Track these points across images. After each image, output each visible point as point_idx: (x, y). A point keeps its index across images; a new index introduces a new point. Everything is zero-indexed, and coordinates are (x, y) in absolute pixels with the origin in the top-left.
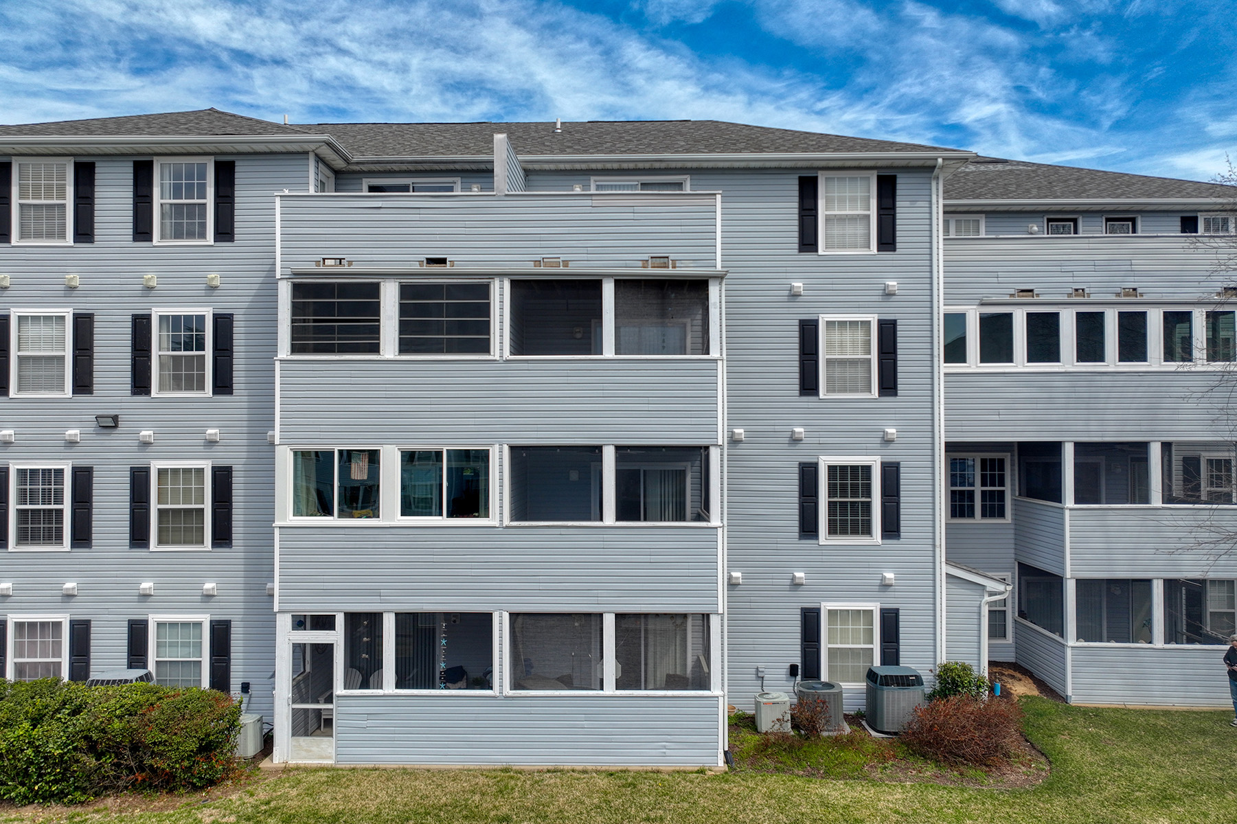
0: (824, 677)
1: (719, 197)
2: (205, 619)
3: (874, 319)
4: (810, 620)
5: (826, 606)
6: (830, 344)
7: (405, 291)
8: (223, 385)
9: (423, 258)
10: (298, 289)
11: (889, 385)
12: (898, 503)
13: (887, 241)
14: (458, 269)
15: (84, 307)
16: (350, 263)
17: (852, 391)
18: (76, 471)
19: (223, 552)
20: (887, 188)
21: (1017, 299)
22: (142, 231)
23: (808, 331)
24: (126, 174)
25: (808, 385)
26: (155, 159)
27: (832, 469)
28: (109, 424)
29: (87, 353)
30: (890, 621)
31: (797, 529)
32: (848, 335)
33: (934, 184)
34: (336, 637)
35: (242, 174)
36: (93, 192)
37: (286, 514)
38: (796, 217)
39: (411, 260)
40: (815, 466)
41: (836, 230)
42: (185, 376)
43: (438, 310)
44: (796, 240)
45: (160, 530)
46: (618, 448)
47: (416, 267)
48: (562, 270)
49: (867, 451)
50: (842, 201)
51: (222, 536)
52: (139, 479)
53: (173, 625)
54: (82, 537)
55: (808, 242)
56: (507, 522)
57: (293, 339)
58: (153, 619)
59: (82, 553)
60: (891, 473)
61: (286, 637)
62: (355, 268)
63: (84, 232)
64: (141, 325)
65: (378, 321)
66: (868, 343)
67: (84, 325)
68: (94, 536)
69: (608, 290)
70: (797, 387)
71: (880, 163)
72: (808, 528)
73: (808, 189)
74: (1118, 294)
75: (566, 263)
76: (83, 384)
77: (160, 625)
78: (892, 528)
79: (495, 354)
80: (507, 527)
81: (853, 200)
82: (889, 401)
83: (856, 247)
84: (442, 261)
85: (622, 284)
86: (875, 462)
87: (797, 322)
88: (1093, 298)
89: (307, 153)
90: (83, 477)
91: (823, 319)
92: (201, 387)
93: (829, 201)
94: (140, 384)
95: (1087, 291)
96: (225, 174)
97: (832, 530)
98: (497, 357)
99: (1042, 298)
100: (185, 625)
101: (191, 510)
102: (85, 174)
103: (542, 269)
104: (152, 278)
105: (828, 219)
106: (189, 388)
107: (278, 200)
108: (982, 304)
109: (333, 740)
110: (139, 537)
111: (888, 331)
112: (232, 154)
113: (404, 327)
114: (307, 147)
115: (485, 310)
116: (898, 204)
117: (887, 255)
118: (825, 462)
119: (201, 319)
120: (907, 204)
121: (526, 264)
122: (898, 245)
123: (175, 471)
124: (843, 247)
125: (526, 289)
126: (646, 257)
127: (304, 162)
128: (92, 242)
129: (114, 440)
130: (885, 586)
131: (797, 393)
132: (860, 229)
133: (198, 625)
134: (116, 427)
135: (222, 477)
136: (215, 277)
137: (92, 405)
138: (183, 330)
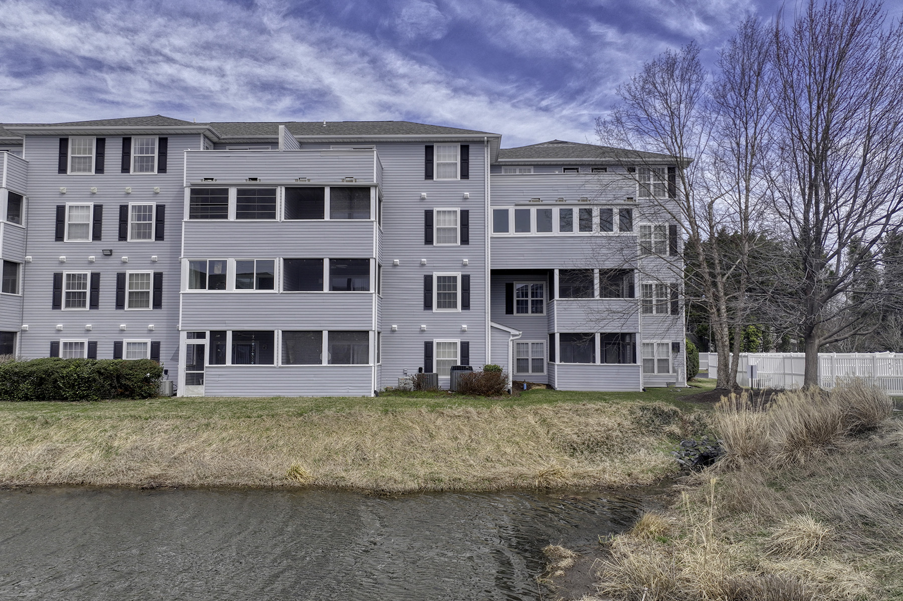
0: (435, 371)
1: (375, 152)
2: (149, 341)
3: (458, 210)
4: (428, 347)
5: (435, 341)
6: (438, 221)
7: (239, 192)
8: (160, 236)
9: (247, 178)
10: (193, 192)
11: (465, 240)
12: (469, 293)
13: (465, 175)
14: (262, 182)
15: (99, 202)
16: (216, 180)
17: (448, 242)
18: (93, 275)
19: (157, 311)
20: (465, 150)
21: (532, 203)
22: (125, 168)
23: (429, 215)
24: (119, 143)
25: (429, 240)
26: (132, 137)
27: (439, 278)
28: (108, 254)
29: (99, 222)
30: (465, 347)
31: (423, 306)
32: (447, 217)
33: (486, 149)
34: (206, 342)
35: (171, 144)
36: (104, 151)
37: (185, 288)
38: (424, 164)
39: (242, 179)
40: (431, 277)
41: (442, 169)
42: (142, 232)
43: (253, 200)
44: (424, 174)
45: (130, 302)
46: (331, 260)
47: (244, 182)
48: (307, 183)
49: (455, 270)
50: (444, 156)
51: (157, 304)
52: (121, 278)
53: (134, 344)
54: (94, 304)
55: (429, 175)
56: (281, 291)
57: (190, 213)
58: (125, 341)
59: (94, 311)
60: (466, 279)
61: (184, 342)
62: (218, 182)
63: (100, 169)
64: (124, 210)
65: (227, 205)
66: (456, 220)
67: (98, 210)
68: (100, 304)
69: (327, 192)
70: (424, 241)
71: (461, 140)
72: (428, 305)
73: (429, 150)
74: (579, 201)
75: (309, 180)
76: (97, 236)
77: (128, 344)
78: (466, 305)
79: (278, 219)
80: (282, 293)
81: (450, 156)
82: (465, 247)
83: (451, 177)
84: (256, 179)
85: (333, 189)
86: (459, 275)
87: (424, 211)
88: (568, 202)
89: (200, 134)
90: (96, 277)
91: (435, 210)
92: (150, 237)
93: (438, 156)
94: (123, 236)
95: (565, 199)
96: (163, 142)
97: (439, 306)
98: (279, 220)
99: (544, 202)
100: (140, 343)
101: (144, 292)
102: (101, 143)
103: (299, 183)
104: (129, 189)
105: (438, 165)
106: (144, 237)
107: (185, 153)
108: (516, 205)
109: (204, 386)
110: (120, 305)
111: (465, 215)
112: (167, 134)
113: (238, 207)
114: (200, 131)
115: (274, 200)
116: (470, 158)
117: (465, 181)
118: (436, 275)
119: (151, 207)
120: (474, 158)
121: (292, 181)
122: (470, 177)
123: (137, 275)
124: (445, 177)
125: (291, 191)
126: (344, 177)
127: (199, 138)
128: (103, 173)
129: (110, 260)
130: (464, 331)
131: (424, 243)
132: (452, 169)
133: (145, 344)
134: (111, 255)
135: (158, 277)
136: (157, 188)
137: (101, 245)
138: (142, 212)
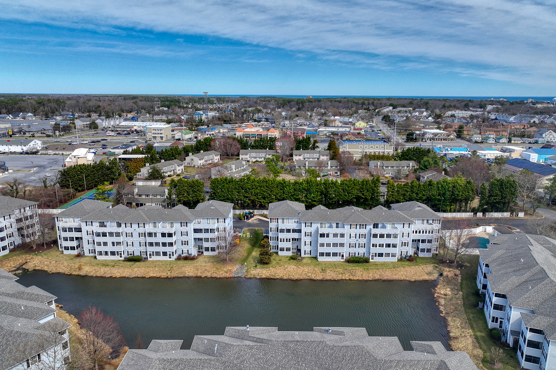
4: (402, 253)
7: (380, 234)
8: (365, 238)
12: (408, 244)
14: (383, 233)
15: (356, 233)
22: (360, 228)
29: (356, 236)
31: (401, 247)
32: (406, 233)
34: (374, 254)
37: (371, 247)
40: (403, 242)
42: (362, 237)
46: (392, 244)
52: (359, 244)
55: (403, 227)
56: (385, 248)
58: (360, 253)
68: (356, 247)
69: (392, 235)
70: (402, 238)
73: (404, 224)
82: (408, 237)
86: (407, 241)
87: (402, 233)
90: (355, 244)
94: (359, 238)
95: (423, 229)
97: (404, 246)
101: (362, 246)
109: (374, 260)
110: (359, 247)
113: (379, 237)
115: (384, 236)
116: (410, 225)
122: (410, 228)
123: (362, 243)
124: (406, 228)
125: (387, 234)
130: (407, 249)
135: (365, 244)
137: (356, 239)
138: (362, 235)
